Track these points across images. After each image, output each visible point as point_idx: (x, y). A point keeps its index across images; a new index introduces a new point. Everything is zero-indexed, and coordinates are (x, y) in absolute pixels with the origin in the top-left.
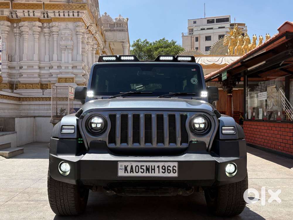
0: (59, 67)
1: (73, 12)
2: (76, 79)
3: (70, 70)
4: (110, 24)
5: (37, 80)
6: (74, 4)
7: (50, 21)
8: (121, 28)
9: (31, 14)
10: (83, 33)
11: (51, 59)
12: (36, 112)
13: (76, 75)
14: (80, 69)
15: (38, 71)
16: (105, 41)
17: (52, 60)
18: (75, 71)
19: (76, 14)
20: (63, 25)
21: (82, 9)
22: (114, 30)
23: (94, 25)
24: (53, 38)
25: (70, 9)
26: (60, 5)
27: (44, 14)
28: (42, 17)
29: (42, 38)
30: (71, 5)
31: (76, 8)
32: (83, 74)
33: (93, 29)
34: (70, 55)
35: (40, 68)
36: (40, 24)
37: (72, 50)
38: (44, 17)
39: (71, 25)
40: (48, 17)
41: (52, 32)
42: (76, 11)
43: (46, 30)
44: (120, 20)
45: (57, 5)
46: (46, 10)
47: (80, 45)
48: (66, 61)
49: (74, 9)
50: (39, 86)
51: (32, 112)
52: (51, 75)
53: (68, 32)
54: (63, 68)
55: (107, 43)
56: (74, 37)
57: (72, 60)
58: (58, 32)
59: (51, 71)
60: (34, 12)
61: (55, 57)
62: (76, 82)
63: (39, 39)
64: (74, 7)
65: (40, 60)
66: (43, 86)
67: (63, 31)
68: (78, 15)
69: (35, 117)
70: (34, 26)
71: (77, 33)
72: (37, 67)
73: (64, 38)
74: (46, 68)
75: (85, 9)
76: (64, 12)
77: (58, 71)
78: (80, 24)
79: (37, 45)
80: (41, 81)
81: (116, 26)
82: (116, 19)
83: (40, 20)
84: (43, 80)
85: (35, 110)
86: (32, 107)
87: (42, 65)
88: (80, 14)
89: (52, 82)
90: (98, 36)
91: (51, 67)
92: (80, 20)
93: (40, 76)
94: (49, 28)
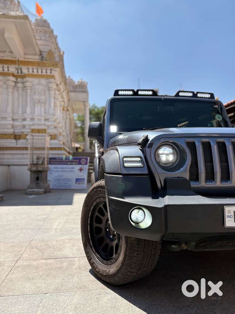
0: (32, 119)
1: (46, 69)
2: (49, 131)
3: (43, 122)
4: (73, 87)
5: (11, 131)
6: (47, 62)
7: (24, 76)
8: (83, 90)
9: (6, 70)
10: (55, 89)
11: (24, 112)
12: (10, 161)
13: (48, 127)
14: (52, 121)
15: (12, 122)
16: (69, 100)
17: (26, 112)
18: (47, 123)
19: (49, 72)
20: (36, 81)
21: (55, 67)
22: (76, 91)
23: (63, 84)
24: (27, 92)
25: (44, 67)
26: (34, 62)
27: (18, 70)
28: (16, 73)
29: (16, 92)
30: (44, 63)
31: (49, 66)
32: (54, 126)
33: (62, 87)
34: (43, 109)
35: (13, 120)
36: (14, 79)
37: (45, 104)
38: (18, 72)
39: (43, 81)
40: (21, 72)
41: (25, 87)
42: (49, 68)
43: (20, 85)
44: (82, 83)
45: (31, 62)
46: (20, 66)
47: (52, 100)
48: (39, 114)
49: (48, 67)
50: (13, 137)
51: (6, 161)
52: (24, 127)
53: (41, 87)
54: (36, 120)
55: (71, 102)
56: (47, 93)
57: (45, 113)
58: (31, 87)
59: (25, 123)
60: (8, 67)
61: (28, 110)
62: (48, 134)
63: (13, 93)
64: (48, 65)
65: (13, 112)
66: (17, 137)
67: (37, 87)
68: (51, 72)
69: (9, 165)
70: (9, 80)
71: (49, 89)
72: (11, 119)
73: (37, 93)
74: (19, 120)
75: (58, 67)
76: (37, 69)
77: (31, 123)
78: (52, 80)
79: (10, 98)
80: (14, 132)
81: (78, 87)
82: (78, 82)
83: (14, 75)
84: (16, 131)
85: (8, 159)
86: (6, 156)
87: (15, 117)
88: (53, 72)
89: (25, 133)
90: (64, 94)
91: (24, 120)
92: (53, 77)
93: (13, 127)
94: (23, 83)
